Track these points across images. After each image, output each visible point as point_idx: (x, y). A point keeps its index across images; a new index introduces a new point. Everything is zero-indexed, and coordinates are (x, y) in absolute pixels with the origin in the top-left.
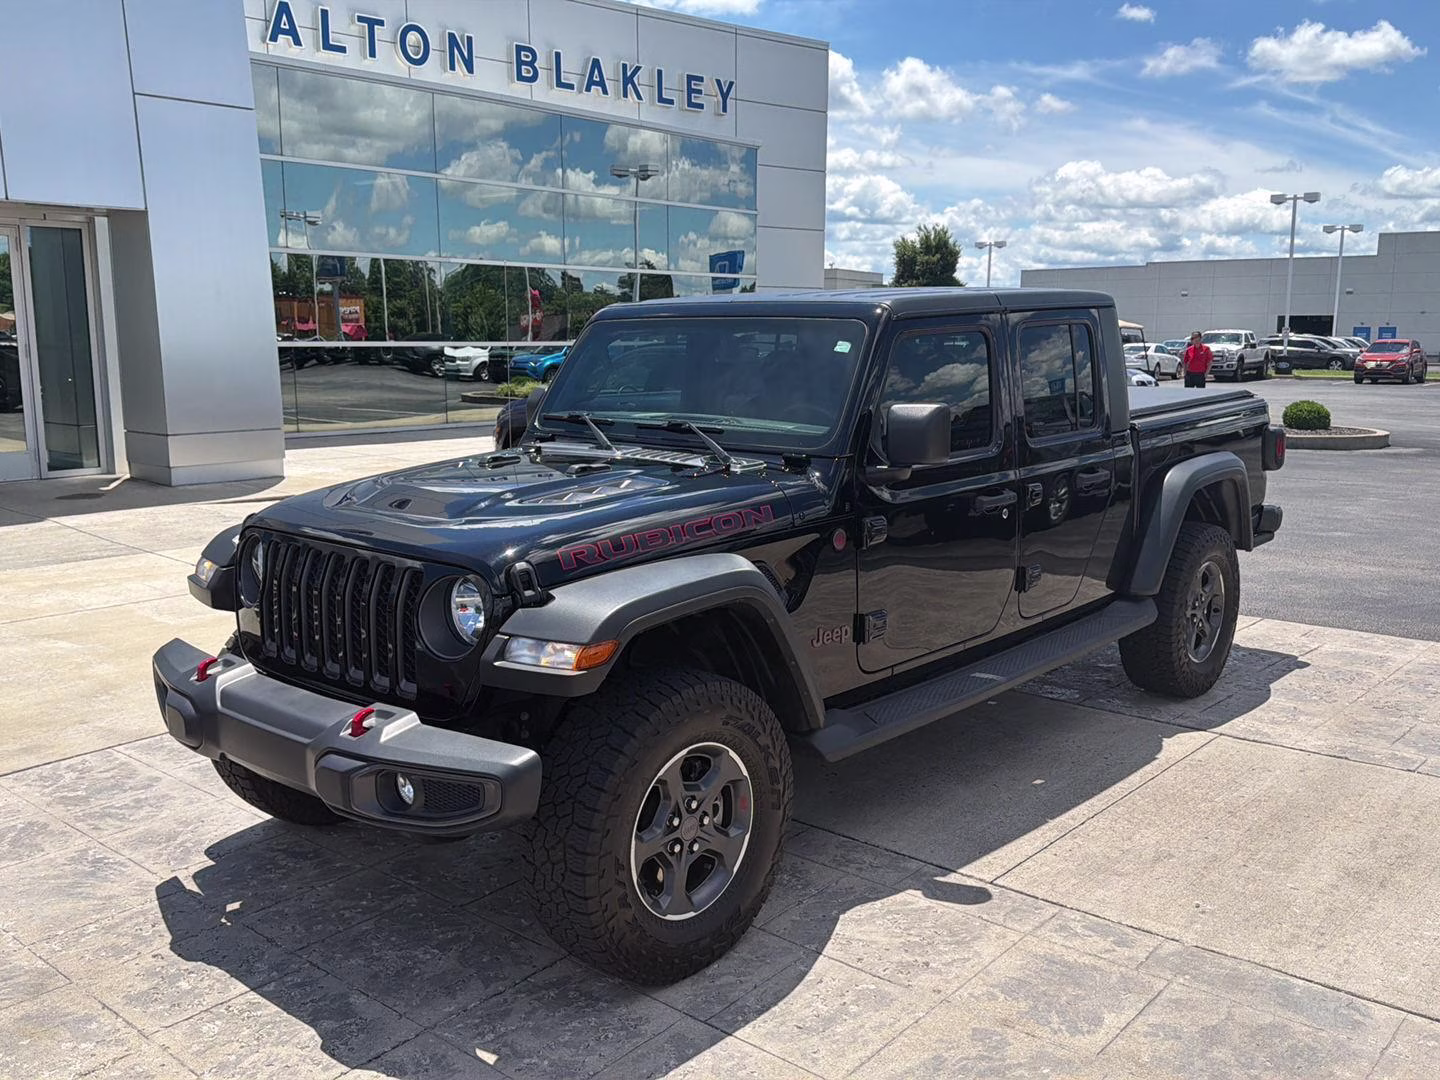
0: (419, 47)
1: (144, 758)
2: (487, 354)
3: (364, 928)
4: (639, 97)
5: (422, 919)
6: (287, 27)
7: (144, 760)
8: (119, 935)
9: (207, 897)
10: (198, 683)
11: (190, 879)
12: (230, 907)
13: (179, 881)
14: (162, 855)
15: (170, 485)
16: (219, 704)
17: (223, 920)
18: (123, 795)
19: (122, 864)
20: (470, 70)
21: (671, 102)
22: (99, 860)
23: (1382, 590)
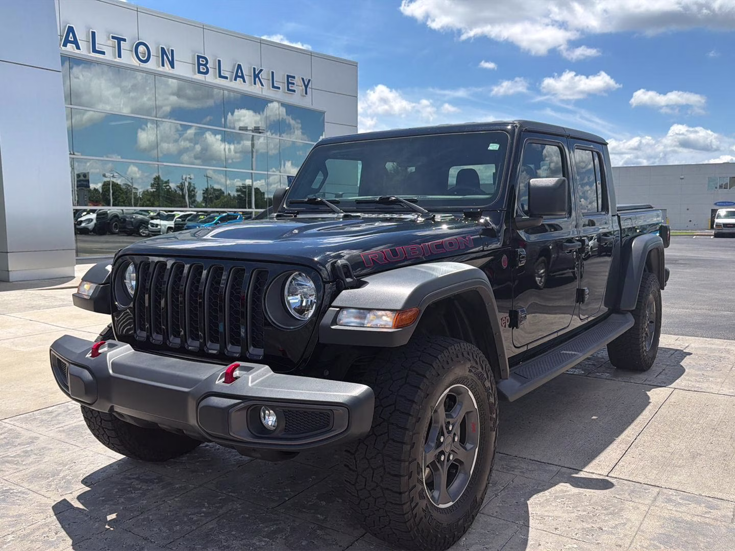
0: (145, 54)
1: (24, 425)
2: (173, 224)
3: (211, 527)
4: (262, 85)
5: (247, 518)
6: (73, 40)
7: (25, 427)
8: (32, 541)
9: (91, 511)
10: (92, 359)
11: (76, 500)
12: (110, 518)
13: (68, 502)
14: (51, 485)
15: (8, 281)
16: (111, 371)
17: (107, 527)
18: (14, 449)
19: (24, 493)
20: (173, 67)
21: (279, 88)
22: (7, 491)
23: (698, 319)
